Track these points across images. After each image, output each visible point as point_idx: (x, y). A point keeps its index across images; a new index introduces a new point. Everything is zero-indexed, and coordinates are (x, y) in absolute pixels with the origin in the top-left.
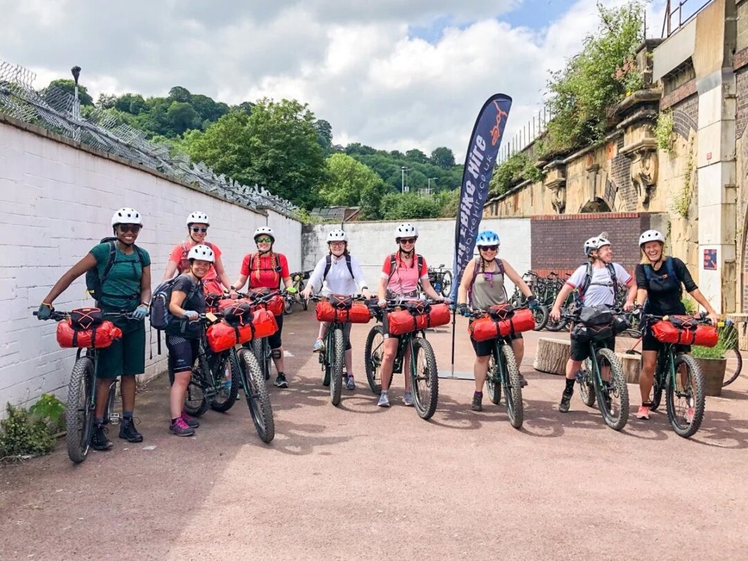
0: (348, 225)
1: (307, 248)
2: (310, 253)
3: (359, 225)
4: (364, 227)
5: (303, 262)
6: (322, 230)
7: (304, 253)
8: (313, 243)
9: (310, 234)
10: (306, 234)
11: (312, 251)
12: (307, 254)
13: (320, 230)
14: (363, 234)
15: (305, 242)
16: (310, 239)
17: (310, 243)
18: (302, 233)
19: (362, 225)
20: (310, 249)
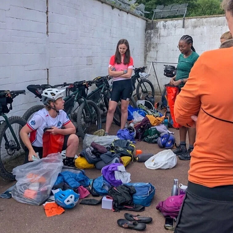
0: (190, 20)
1: (150, 44)
2: (152, 49)
3: (201, 20)
4: (206, 22)
5: (145, 58)
6: (164, 26)
7: (147, 50)
8: (155, 40)
9: (152, 31)
10: (149, 31)
11: (154, 47)
12: (150, 50)
13: (162, 27)
14: (205, 29)
15: (148, 38)
16: (152, 35)
17: (152, 39)
18: (146, 30)
19: (204, 20)
20: (152, 46)
